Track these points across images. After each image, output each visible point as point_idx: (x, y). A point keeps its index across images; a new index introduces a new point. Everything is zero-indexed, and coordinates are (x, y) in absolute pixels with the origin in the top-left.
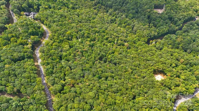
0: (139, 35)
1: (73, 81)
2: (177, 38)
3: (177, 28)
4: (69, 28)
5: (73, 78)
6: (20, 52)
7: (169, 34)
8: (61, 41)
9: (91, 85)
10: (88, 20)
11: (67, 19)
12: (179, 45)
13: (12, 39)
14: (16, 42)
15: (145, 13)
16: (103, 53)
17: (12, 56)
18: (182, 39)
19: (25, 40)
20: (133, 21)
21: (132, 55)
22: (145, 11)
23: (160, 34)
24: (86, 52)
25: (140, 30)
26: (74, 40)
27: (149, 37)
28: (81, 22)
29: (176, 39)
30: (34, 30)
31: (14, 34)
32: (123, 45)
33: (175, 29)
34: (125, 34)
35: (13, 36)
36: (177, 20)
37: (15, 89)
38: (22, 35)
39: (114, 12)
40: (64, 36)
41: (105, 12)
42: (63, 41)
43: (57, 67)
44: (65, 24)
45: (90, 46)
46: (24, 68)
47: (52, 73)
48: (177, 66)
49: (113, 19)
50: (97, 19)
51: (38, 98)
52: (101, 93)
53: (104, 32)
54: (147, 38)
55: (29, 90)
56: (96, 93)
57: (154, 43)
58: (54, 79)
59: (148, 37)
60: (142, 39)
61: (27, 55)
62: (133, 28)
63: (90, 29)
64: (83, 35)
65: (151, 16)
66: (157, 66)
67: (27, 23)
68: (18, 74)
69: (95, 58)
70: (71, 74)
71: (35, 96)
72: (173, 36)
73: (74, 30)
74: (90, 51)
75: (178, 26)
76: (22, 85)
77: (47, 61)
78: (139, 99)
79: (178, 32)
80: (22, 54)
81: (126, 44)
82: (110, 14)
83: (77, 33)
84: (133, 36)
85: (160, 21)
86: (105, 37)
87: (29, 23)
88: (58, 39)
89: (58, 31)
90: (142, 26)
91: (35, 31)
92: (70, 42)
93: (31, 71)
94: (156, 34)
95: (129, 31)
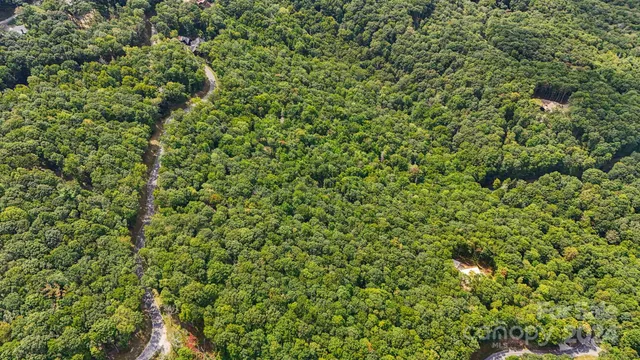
0: (464, 156)
1: (218, 196)
2: (579, 189)
3: (591, 160)
4: (268, 89)
5: (222, 191)
6: (130, 105)
7: (556, 172)
8: (236, 112)
9: (257, 216)
10: (329, 86)
11: (273, 69)
12: (582, 210)
13: (126, 79)
14: (133, 86)
15: (501, 100)
16: (330, 166)
17: (109, 107)
18: (598, 196)
19: (152, 87)
20: (459, 115)
21: (416, 196)
22: (501, 96)
23: (531, 167)
24: (285, 149)
25: (470, 141)
26: (270, 118)
27: (494, 169)
28: (306, 84)
29: (576, 190)
30: (181, 70)
31: (134, 70)
32: (404, 168)
33: (584, 164)
34: (421, 144)
35: (130, 73)
36: (599, 140)
37: (81, 169)
38: (150, 75)
39: (413, 82)
40: (247, 103)
41: (390, 80)
42: (240, 112)
43: (194, 158)
44: (263, 77)
45: (303, 139)
46: (120, 137)
47: (178, 165)
48: (544, 259)
49: (404, 100)
50: (355, 89)
51: (118, 198)
52: (274, 240)
53: (360, 122)
54: (488, 169)
55: (108, 179)
56: (259, 236)
57: (504, 186)
58: (176, 179)
59: (489, 166)
60: (470, 169)
61: (141, 115)
62: (454, 134)
63: (322, 104)
64: (298, 113)
65: (516, 112)
66: (475, 239)
67: (171, 53)
68: (103, 144)
69: (302, 168)
70: (219, 182)
71: (114, 194)
72: (571, 182)
73: (277, 96)
74: (298, 152)
75: (599, 156)
76: (99, 164)
77: (178, 139)
78: (373, 291)
79: (588, 171)
80: (132, 109)
81: (413, 167)
82: (403, 88)
83: (285, 104)
84: (446, 155)
85: (539, 131)
86: (357, 135)
87: (175, 53)
88: (228, 104)
89: (237, 86)
90: (481, 134)
91: (182, 75)
92: (256, 118)
93: (131, 146)
94: (517, 162)
95: (439, 139)
